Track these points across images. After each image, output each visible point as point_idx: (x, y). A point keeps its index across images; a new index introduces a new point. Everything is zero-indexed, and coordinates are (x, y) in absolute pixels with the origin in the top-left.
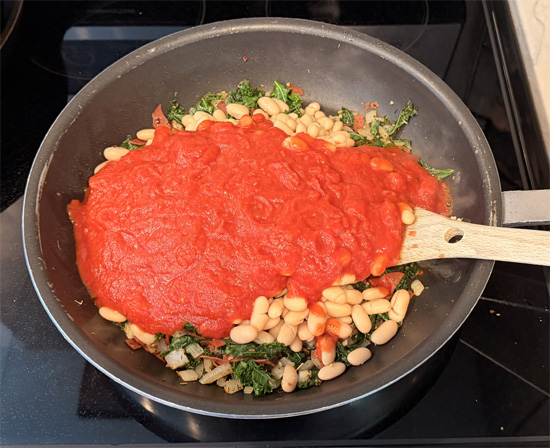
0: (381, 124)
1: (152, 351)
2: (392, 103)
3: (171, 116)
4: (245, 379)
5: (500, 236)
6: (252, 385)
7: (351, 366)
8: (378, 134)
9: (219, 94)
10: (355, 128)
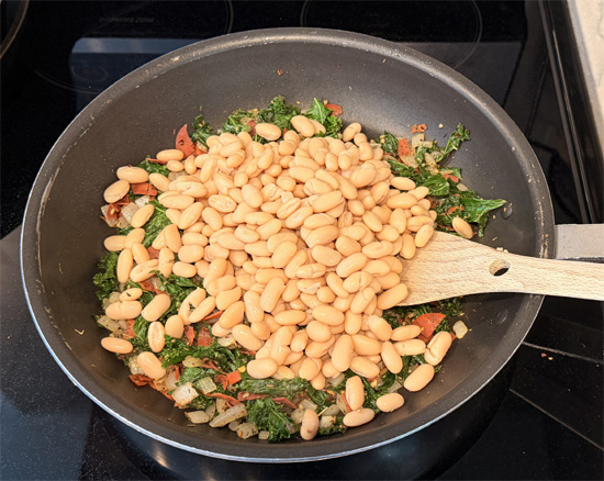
0: (428, 151)
1: (159, 388)
2: (441, 126)
3: (195, 136)
4: (263, 426)
5: (549, 269)
6: (267, 430)
7: (381, 412)
8: (424, 161)
9: (250, 112)
10: (399, 154)
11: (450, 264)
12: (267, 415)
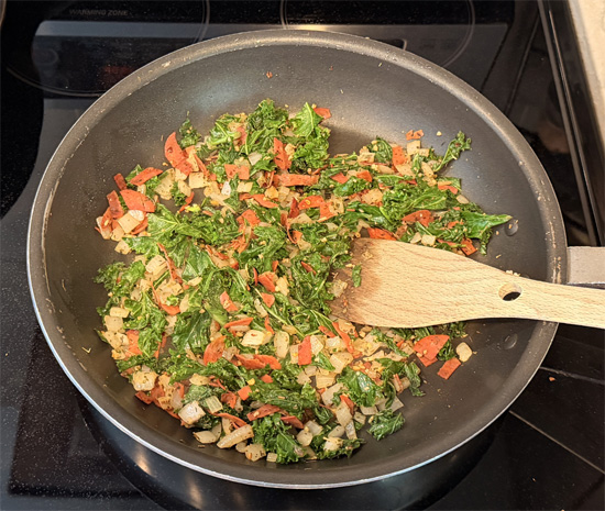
0: (425, 160)
1: (164, 407)
2: (439, 133)
3: (184, 143)
4: (270, 447)
5: (564, 296)
6: (275, 452)
8: (421, 171)
9: (237, 116)
10: (394, 162)
11: (455, 286)
12: (275, 436)
